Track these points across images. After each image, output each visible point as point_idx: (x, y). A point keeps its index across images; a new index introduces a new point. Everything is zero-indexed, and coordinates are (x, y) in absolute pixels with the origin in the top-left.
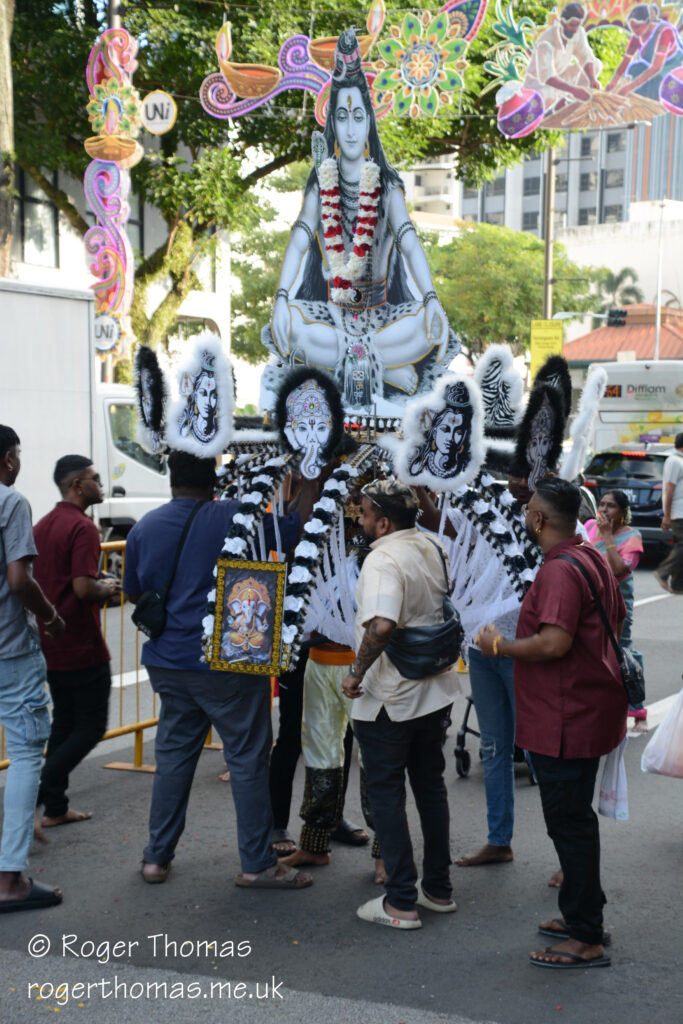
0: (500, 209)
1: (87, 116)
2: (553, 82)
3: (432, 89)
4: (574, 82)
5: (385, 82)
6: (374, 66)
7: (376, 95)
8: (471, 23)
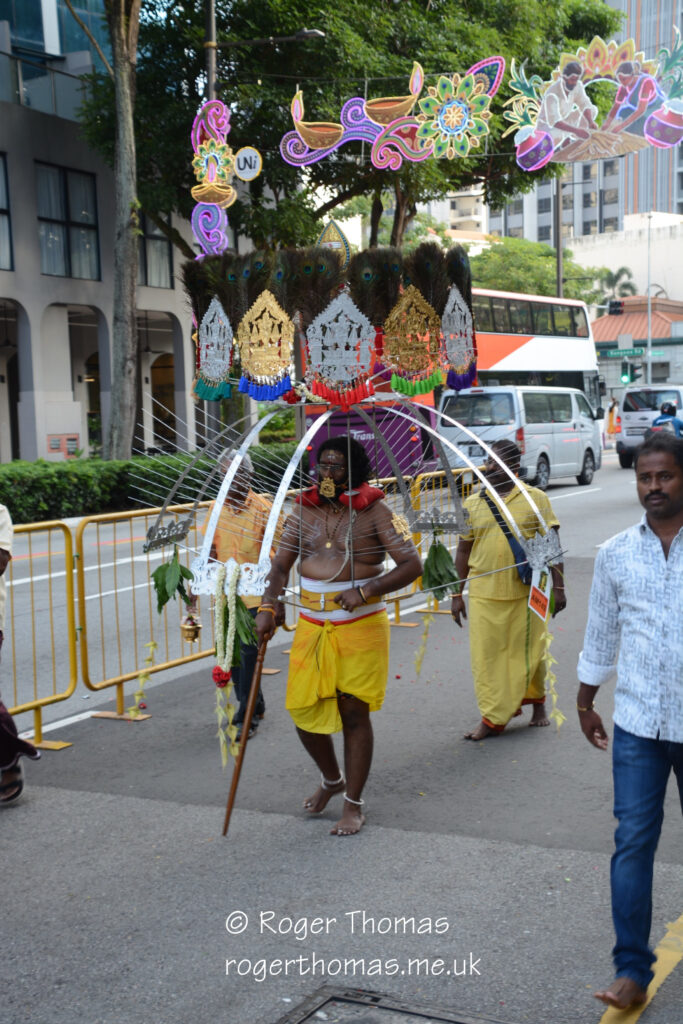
0: (520, 225)
1: (193, 169)
2: (559, 126)
3: (463, 135)
4: (577, 125)
5: (426, 131)
6: (416, 118)
7: (419, 142)
8: (492, 82)
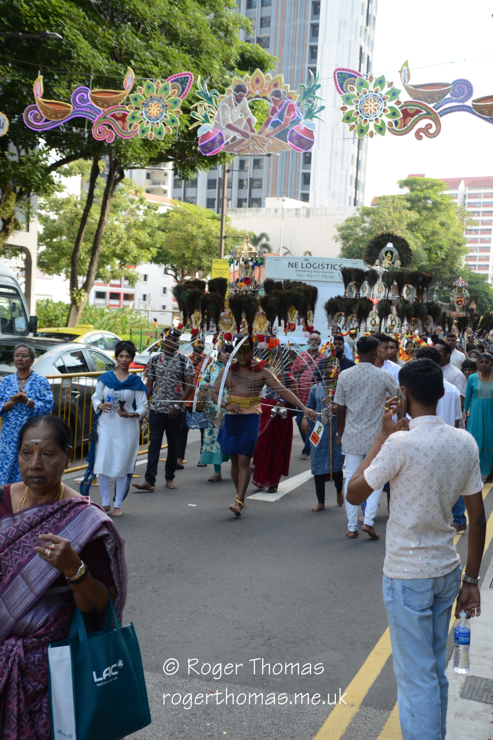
0: (195, 196)
2: (229, 126)
3: (161, 124)
4: (241, 128)
5: (133, 117)
6: (127, 108)
7: (128, 124)
8: (183, 89)
